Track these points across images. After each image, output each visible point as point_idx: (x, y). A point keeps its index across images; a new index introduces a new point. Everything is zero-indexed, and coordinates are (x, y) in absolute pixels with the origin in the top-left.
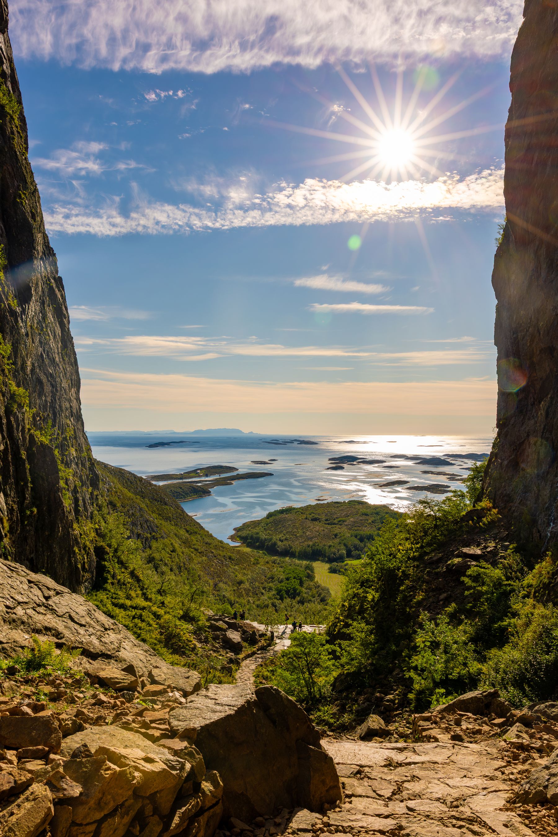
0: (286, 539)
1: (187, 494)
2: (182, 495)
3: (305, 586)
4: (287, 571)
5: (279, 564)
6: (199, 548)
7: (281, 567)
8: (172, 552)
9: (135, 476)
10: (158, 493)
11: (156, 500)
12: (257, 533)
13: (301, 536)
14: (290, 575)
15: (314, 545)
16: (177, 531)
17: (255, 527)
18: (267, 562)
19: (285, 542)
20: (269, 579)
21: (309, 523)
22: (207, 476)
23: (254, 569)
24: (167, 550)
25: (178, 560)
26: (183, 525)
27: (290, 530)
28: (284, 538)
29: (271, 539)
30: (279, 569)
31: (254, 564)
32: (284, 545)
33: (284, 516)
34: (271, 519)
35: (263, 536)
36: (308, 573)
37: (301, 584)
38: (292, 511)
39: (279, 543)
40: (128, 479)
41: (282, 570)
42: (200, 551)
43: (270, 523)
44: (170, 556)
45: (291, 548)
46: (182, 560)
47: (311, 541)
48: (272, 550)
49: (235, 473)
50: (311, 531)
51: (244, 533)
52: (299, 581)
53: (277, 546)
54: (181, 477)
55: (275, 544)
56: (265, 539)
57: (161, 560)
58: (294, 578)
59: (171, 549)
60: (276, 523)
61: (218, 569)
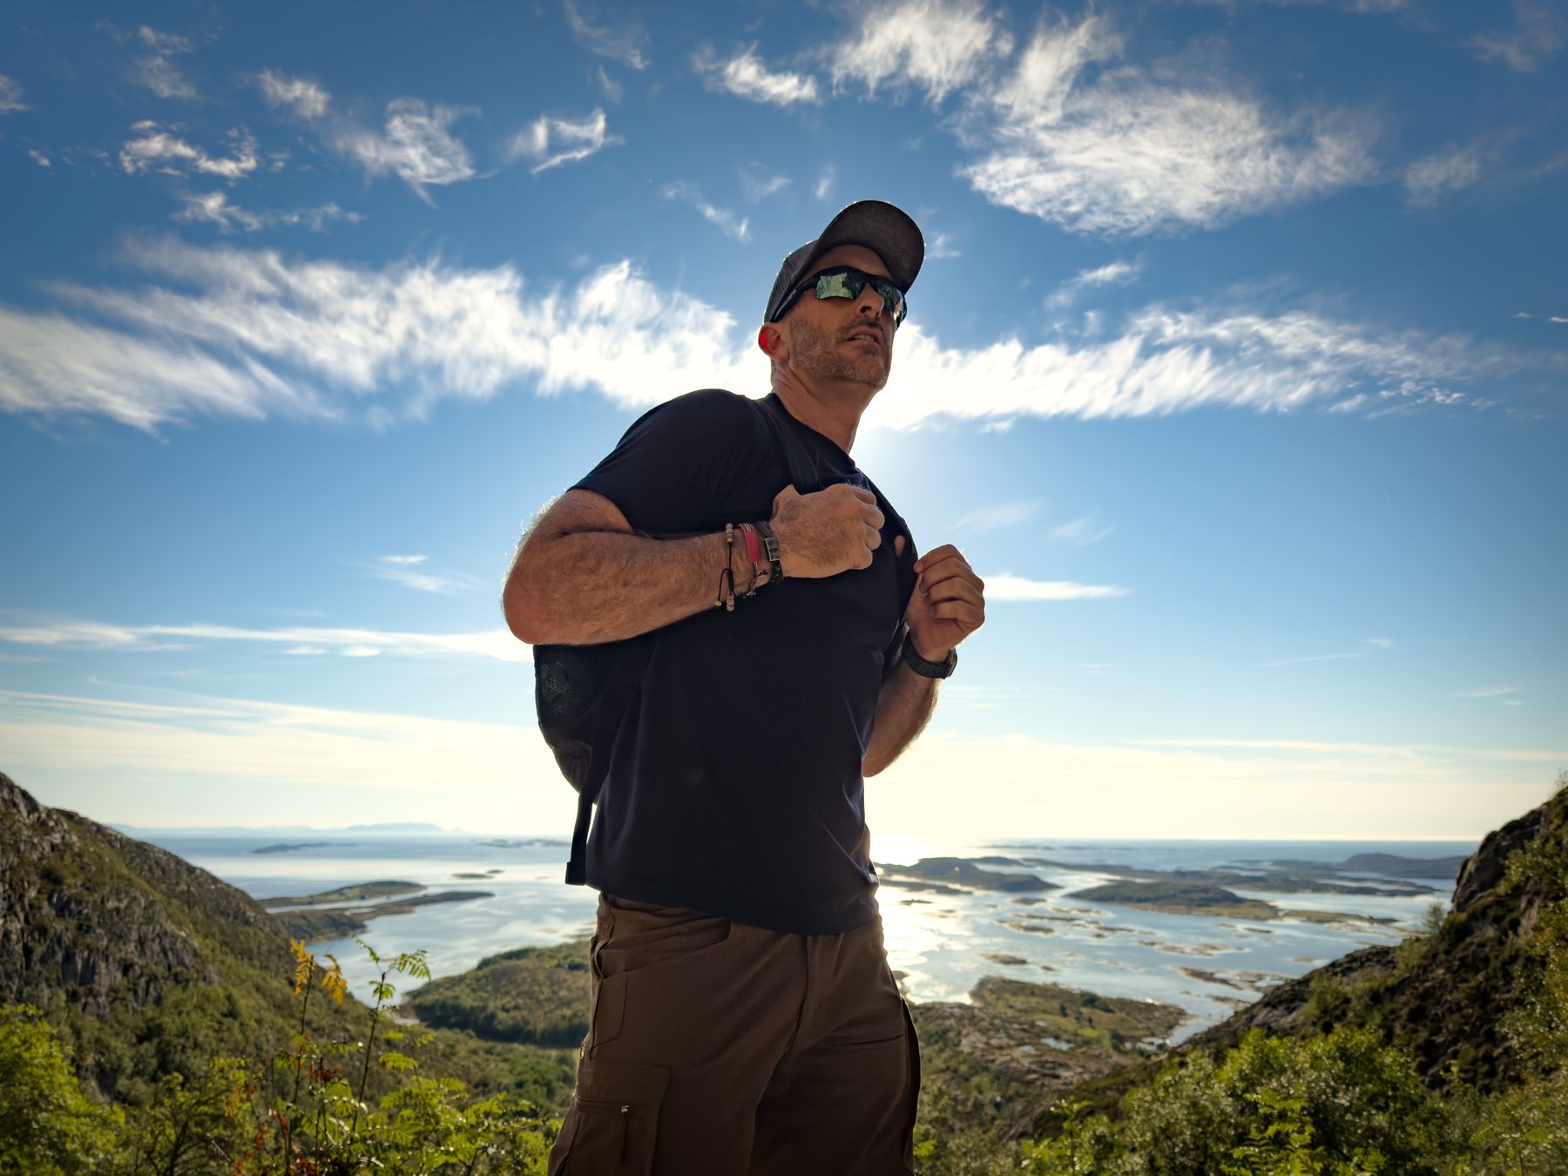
0: (516, 1007)
1: (317, 929)
2: (306, 932)
3: (557, 1099)
4: (519, 1069)
5: (499, 1054)
6: (315, 1018)
7: (506, 1060)
8: (224, 1015)
9: (179, 862)
10: (231, 899)
11: (222, 913)
12: (456, 998)
13: (548, 1000)
14: (525, 1077)
15: (575, 1015)
16: (264, 979)
17: (453, 986)
18: (475, 1052)
19: (514, 1013)
20: (476, 1086)
21: (563, 974)
22: (363, 898)
23: (443, 1067)
24: (210, 1010)
25: (240, 1037)
26: (282, 970)
27: (525, 988)
28: (513, 1004)
29: (484, 1008)
30: (501, 1065)
31: (443, 1055)
32: (512, 1018)
33: (513, 962)
34: (486, 970)
35: (468, 1001)
36: (565, 1072)
37: (550, 1093)
38: (531, 954)
39: (502, 1015)
40: (157, 863)
41: (506, 1066)
42: (315, 1025)
43: (485, 977)
44: (216, 1026)
45: (527, 1023)
46: (252, 1039)
47: (569, 1008)
48: (485, 1028)
49: (421, 893)
50: (569, 989)
51: (429, 999)
52: (545, 1089)
53: (496, 1022)
54: (312, 900)
55: (493, 1016)
56: (473, 1009)
57: (183, 1033)
58: (535, 1082)
59: (225, 1010)
60: (496, 977)
61: (354, 1066)
